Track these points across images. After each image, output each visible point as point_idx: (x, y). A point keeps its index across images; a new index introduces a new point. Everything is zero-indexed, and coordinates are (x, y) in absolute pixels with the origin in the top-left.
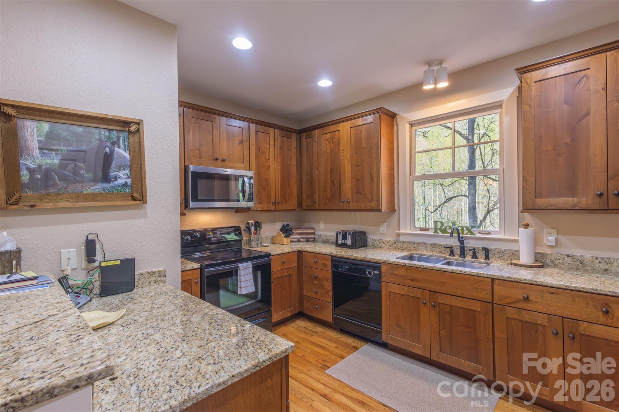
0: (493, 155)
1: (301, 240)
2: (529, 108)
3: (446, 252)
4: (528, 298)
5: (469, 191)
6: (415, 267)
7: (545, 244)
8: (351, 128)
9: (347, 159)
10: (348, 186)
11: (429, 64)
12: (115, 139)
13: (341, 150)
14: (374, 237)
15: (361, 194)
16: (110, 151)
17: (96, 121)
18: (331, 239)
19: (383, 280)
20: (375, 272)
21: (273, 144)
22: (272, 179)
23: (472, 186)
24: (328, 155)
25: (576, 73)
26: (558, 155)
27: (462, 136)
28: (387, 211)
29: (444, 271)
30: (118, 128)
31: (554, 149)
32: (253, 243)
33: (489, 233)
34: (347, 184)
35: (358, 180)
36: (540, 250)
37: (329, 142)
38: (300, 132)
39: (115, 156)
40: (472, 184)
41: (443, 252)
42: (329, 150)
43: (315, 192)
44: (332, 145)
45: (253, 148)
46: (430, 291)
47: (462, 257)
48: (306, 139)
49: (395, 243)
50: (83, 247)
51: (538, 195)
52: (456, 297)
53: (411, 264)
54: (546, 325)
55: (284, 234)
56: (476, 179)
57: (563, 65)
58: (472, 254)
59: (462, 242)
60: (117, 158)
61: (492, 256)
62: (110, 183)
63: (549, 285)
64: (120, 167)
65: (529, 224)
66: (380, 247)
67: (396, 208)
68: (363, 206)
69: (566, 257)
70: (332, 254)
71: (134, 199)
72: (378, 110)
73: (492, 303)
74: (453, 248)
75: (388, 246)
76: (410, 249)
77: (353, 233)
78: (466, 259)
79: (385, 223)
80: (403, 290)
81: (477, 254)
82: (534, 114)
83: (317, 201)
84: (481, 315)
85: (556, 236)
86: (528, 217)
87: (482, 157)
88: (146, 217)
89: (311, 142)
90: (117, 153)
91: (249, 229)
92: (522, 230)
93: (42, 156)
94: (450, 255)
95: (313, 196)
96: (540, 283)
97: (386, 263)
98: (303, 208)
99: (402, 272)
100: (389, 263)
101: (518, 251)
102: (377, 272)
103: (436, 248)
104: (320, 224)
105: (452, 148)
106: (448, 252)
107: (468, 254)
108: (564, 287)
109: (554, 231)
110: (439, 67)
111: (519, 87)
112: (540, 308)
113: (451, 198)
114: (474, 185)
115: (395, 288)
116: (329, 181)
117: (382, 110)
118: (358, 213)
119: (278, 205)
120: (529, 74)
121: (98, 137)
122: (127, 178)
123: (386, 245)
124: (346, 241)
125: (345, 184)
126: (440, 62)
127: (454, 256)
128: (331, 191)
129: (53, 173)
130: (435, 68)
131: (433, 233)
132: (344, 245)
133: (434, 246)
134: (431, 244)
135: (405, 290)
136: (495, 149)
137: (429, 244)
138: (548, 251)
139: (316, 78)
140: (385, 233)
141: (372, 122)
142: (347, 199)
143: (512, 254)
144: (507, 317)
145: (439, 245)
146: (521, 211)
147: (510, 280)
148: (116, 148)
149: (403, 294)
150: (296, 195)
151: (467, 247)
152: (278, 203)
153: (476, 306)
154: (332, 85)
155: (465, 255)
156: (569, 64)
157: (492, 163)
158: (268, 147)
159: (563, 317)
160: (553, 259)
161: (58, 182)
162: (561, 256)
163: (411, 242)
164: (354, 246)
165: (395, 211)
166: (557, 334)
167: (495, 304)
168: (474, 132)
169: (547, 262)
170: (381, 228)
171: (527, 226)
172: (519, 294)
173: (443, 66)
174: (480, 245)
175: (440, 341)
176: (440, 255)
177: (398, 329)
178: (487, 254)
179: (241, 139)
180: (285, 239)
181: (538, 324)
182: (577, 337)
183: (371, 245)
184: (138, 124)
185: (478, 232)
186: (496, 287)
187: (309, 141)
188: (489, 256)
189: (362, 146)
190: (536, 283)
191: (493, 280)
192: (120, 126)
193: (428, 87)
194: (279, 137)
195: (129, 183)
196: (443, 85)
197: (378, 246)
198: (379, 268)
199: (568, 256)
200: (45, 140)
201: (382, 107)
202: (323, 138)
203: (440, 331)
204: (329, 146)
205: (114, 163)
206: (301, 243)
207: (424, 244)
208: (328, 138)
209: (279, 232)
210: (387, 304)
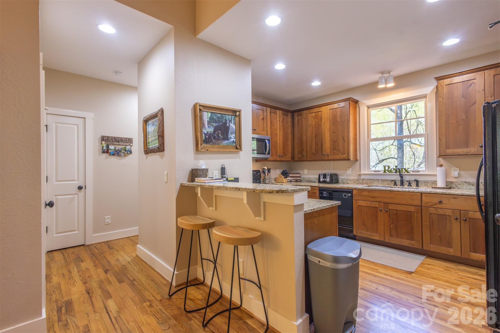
0: (418, 126)
1: (292, 181)
2: (442, 99)
3: (391, 184)
4: (441, 202)
5: (398, 154)
6: (375, 190)
7: (452, 176)
8: (330, 110)
9: (327, 129)
10: (327, 145)
11: (382, 73)
12: (230, 119)
13: (323, 123)
14: (343, 177)
15: (337, 150)
16: (229, 125)
17: (225, 111)
18: (313, 180)
19: (354, 199)
20: (348, 195)
21: (279, 120)
22: (278, 142)
23: (401, 151)
24: (314, 126)
25: (468, 81)
26: (459, 125)
27: (392, 111)
28: (354, 160)
29: (393, 191)
30: (232, 114)
31: (456, 122)
32: (267, 180)
33: (419, 172)
34: (327, 144)
35: (334, 142)
36: (450, 180)
37: (314, 118)
38: (293, 112)
39: (230, 127)
40: (401, 149)
41: (389, 184)
42: (314, 123)
43: (304, 150)
44: (316, 120)
45: (269, 122)
46: (384, 203)
47: (402, 186)
48: (297, 116)
49: (358, 180)
50: (220, 171)
51: (447, 147)
52: (401, 205)
53: (372, 188)
54: (451, 215)
55: (283, 176)
56: (403, 145)
57: (461, 76)
58: (408, 184)
59: (402, 177)
60: (231, 129)
61: (420, 185)
62: (228, 140)
63: (453, 194)
64: (232, 133)
65: (443, 165)
66: (348, 183)
67: (358, 158)
68: (338, 157)
69: (464, 183)
70: (319, 186)
71: (237, 148)
72: (349, 99)
73: (421, 206)
74: (396, 181)
75: (352, 182)
76: (368, 183)
77: (330, 174)
78: (404, 187)
79: (351, 169)
80: (367, 204)
81: (411, 184)
82: (445, 103)
83: (305, 155)
84: (415, 214)
85: (459, 171)
86: (442, 161)
87: (408, 127)
88: (240, 158)
89: (301, 119)
90: (231, 126)
91: (264, 172)
92: (439, 168)
93: (208, 128)
94: (394, 185)
95: (302, 152)
96: (448, 193)
97: (356, 189)
98: (295, 160)
99: (366, 193)
100: (358, 189)
101: (436, 181)
102: (350, 195)
103: (385, 182)
104: (305, 171)
105: (395, 122)
106: (392, 184)
107: (406, 184)
108: (461, 194)
109: (458, 169)
110: (388, 75)
111: (437, 86)
112: (448, 206)
113: (383, 160)
114: (402, 149)
115: (362, 203)
116: (314, 143)
117: (351, 99)
118: (332, 162)
119: (281, 158)
120: (442, 81)
121: (225, 118)
122: (234, 138)
123: (351, 182)
124: (326, 179)
125: (326, 144)
126: (389, 72)
127: (396, 185)
128: (315, 149)
129: (211, 136)
130: (386, 75)
131: (383, 173)
132: (325, 182)
133: (383, 181)
134: (382, 180)
135: (368, 204)
136: (419, 121)
137: (380, 179)
138: (454, 180)
139: (312, 81)
140: (351, 174)
141: (344, 106)
142: (327, 153)
143: (433, 183)
144: (430, 213)
145: (387, 180)
146: (438, 157)
147: (432, 193)
148: (231, 124)
149: (367, 206)
150: (291, 152)
151: (405, 180)
152: (281, 156)
153: (412, 209)
154: (321, 84)
155: (404, 185)
156: (465, 76)
157: (417, 132)
158: (276, 122)
159: (460, 210)
160: (457, 184)
161: (213, 140)
162: (462, 183)
163: (368, 179)
164: (331, 182)
165: (357, 160)
166: (457, 219)
167: (423, 207)
168: (402, 108)
169: (454, 186)
170: (348, 171)
171: (441, 166)
172: (436, 200)
173: (391, 74)
174: (412, 178)
175: (390, 231)
176: (388, 186)
177: (364, 226)
178: (417, 183)
179: (263, 117)
180: (284, 179)
181: (447, 215)
182: (468, 220)
183: (341, 182)
184: (239, 111)
185: (412, 171)
186: (423, 198)
187: (300, 118)
188: (419, 185)
189: (337, 121)
190: (445, 193)
191: (422, 193)
192: (233, 113)
193: (381, 86)
194: (282, 116)
195: (235, 141)
196: (391, 85)
197: (346, 183)
198: (351, 192)
199: (466, 182)
200: (209, 121)
201: (351, 97)
202: (310, 116)
203: (390, 225)
204: (314, 120)
205: (230, 131)
206: (293, 183)
207: (377, 180)
208: (313, 116)
209: (280, 175)
210: (356, 213)
